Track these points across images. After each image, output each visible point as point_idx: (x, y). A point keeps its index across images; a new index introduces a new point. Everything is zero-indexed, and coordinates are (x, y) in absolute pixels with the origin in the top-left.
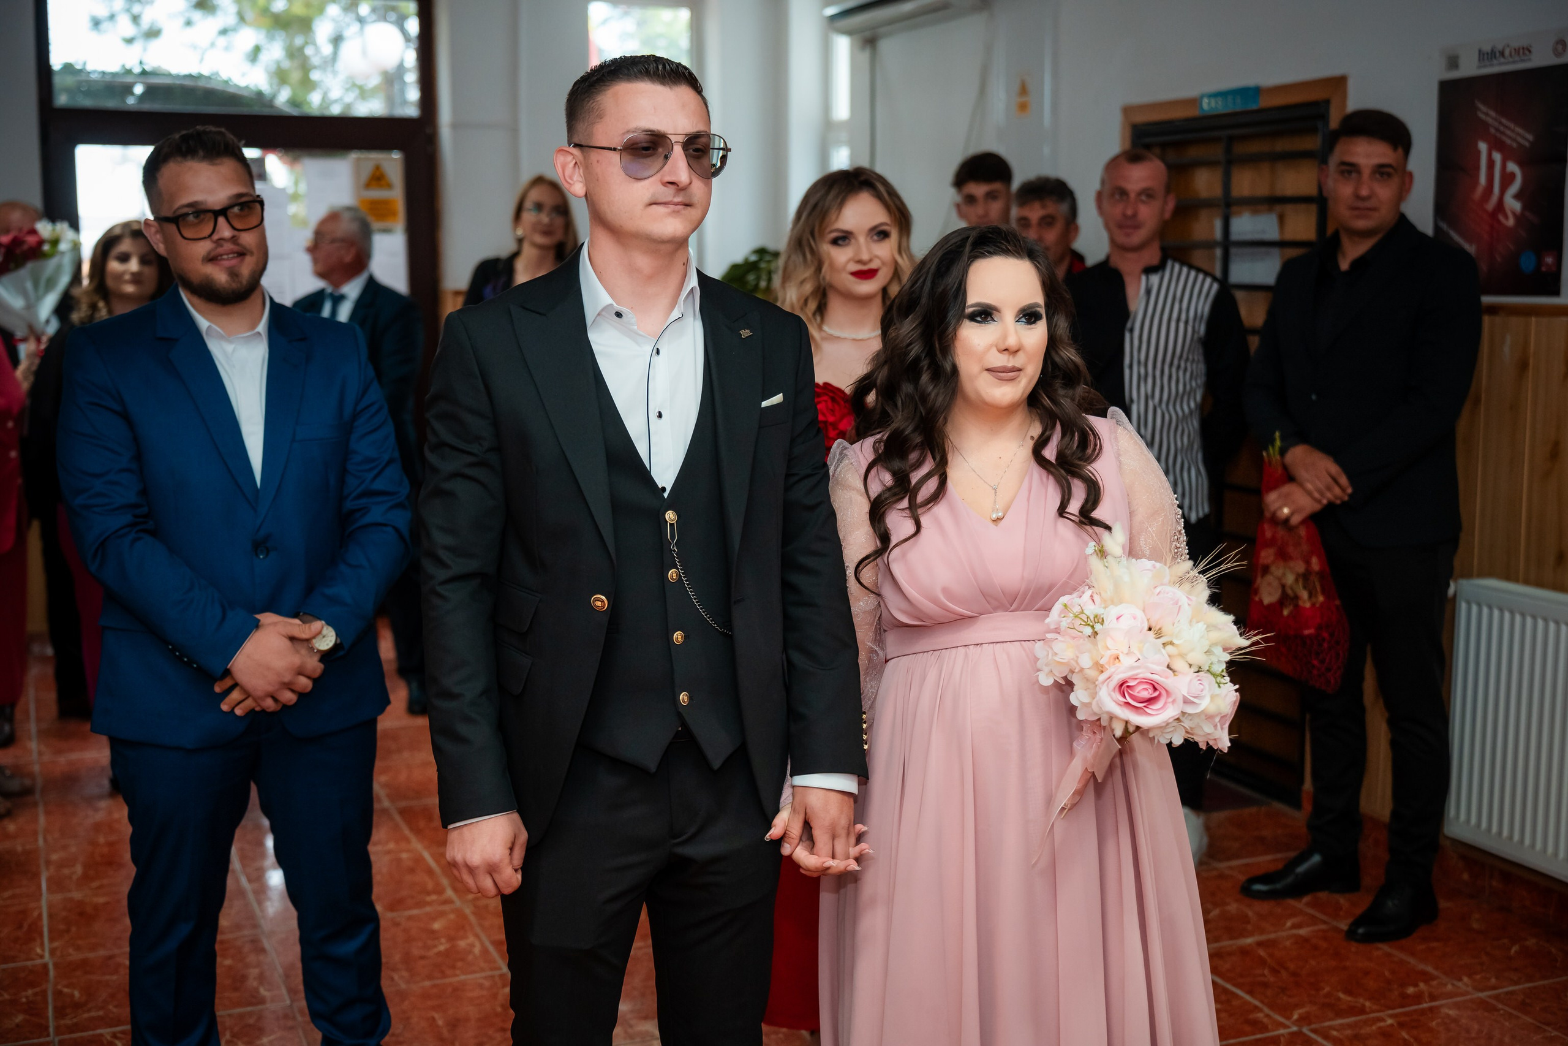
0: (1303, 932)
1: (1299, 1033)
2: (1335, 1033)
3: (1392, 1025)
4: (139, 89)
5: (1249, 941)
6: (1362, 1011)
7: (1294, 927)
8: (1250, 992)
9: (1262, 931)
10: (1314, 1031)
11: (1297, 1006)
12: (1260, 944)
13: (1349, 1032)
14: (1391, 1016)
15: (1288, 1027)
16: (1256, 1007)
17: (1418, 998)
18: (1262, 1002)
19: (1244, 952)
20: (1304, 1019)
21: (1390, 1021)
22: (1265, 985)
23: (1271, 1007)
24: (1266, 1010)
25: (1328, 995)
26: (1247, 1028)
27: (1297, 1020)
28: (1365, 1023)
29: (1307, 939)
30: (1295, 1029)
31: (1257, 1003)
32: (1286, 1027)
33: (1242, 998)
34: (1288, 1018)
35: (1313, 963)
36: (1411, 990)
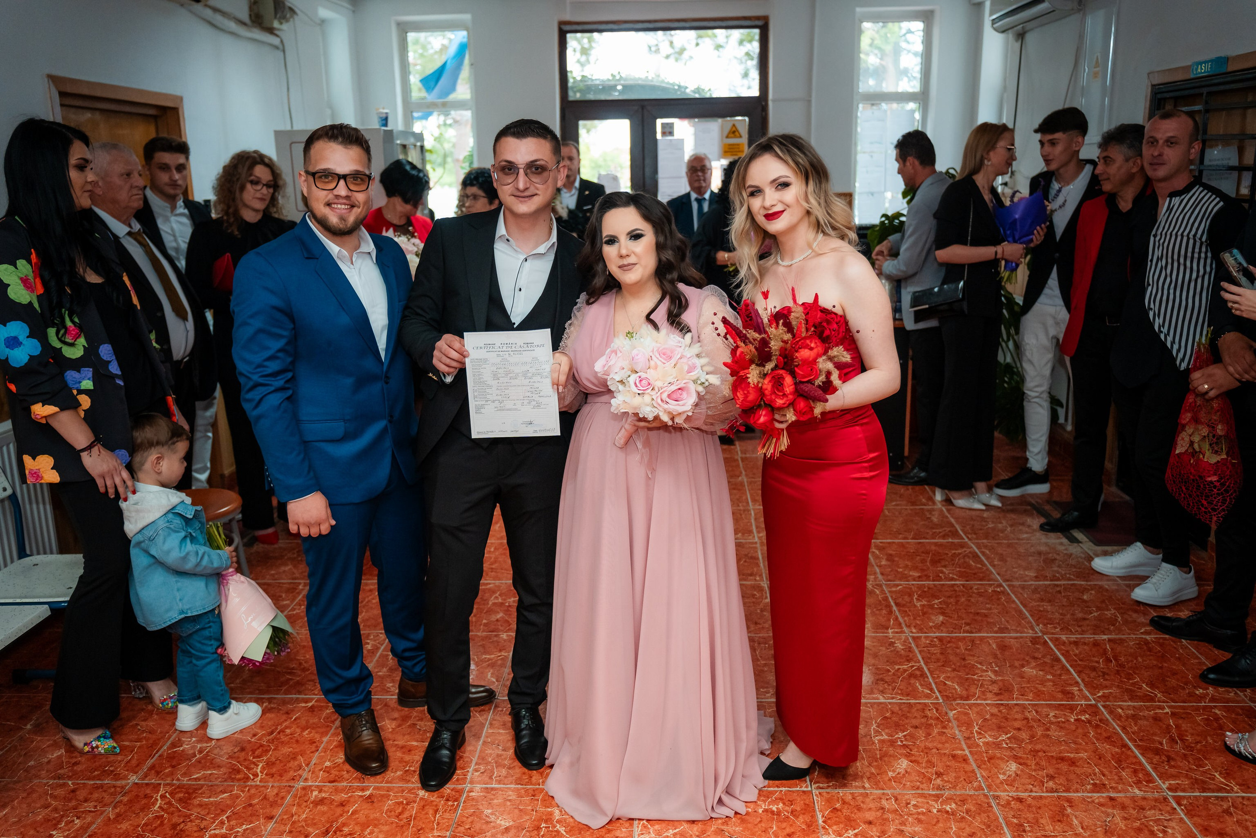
0: (1148, 637)
1: (1095, 706)
2: (1120, 711)
3: (1167, 713)
4: (619, 87)
5: (1105, 637)
6: (1152, 699)
7: (1146, 633)
8: (1079, 673)
9: (1120, 631)
10: (1104, 706)
11: (1106, 687)
12: (1110, 640)
13: (1131, 712)
14: (1169, 707)
15: (1090, 700)
16: (1077, 683)
17: (1201, 698)
18: (1083, 680)
19: (1096, 644)
20: (1105, 697)
21: (1167, 710)
22: (1094, 669)
23: (1086, 685)
24: (1082, 686)
25: (1134, 684)
26: (1060, 696)
27: (1099, 697)
28: (1147, 708)
29: (1147, 643)
30: (1093, 702)
31: (1079, 680)
32: (1088, 699)
33: (1072, 674)
34: (1092, 694)
35: (1140, 659)
36: (1200, 691)
